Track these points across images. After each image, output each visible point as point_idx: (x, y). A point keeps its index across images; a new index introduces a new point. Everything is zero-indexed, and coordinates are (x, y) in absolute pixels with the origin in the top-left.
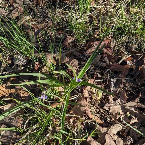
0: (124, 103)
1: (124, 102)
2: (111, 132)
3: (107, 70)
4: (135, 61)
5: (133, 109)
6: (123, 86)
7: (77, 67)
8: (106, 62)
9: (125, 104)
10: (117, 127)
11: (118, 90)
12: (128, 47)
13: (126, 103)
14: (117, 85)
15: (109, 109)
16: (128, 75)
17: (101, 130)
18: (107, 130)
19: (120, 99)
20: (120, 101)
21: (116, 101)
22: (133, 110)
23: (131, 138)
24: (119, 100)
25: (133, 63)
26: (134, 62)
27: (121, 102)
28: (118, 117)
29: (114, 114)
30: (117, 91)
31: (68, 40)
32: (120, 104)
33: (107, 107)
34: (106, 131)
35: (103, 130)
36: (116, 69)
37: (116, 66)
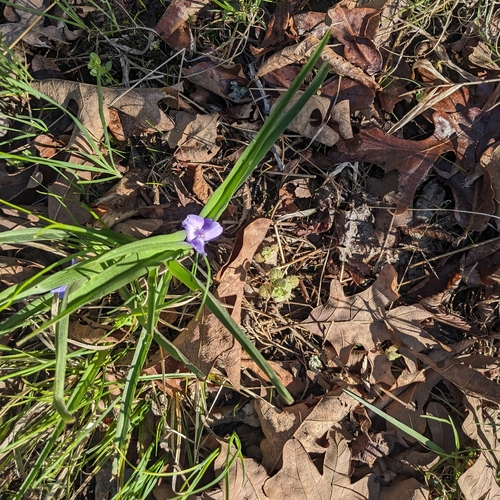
0: (387, 308)
1: (386, 301)
2: (306, 434)
3: (334, 168)
4: (474, 113)
5: (415, 333)
6: (391, 239)
7: (209, 152)
8: (341, 127)
9: (391, 312)
10: (337, 406)
11: (372, 254)
12: (464, 29)
13: (394, 307)
14: (370, 232)
15: (323, 332)
16: (430, 179)
17: (275, 421)
18: (292, 424)
19: (373, 290)
20: (371, 296)
21: (357, 296)
22: (416, 335)
23: (385, 441)
24: (370, 293)
25: (464, 122)
26: (468, 119)
27: (376, 299)
28: (352, 360)
29: (338, 349)
30: (366, 256)
31: (179, 9)
32: (370, 310)
33: (315, 321)
34: (288, 428)
35: (279, 423)
36: (380, 153)
37: (384, 142)
